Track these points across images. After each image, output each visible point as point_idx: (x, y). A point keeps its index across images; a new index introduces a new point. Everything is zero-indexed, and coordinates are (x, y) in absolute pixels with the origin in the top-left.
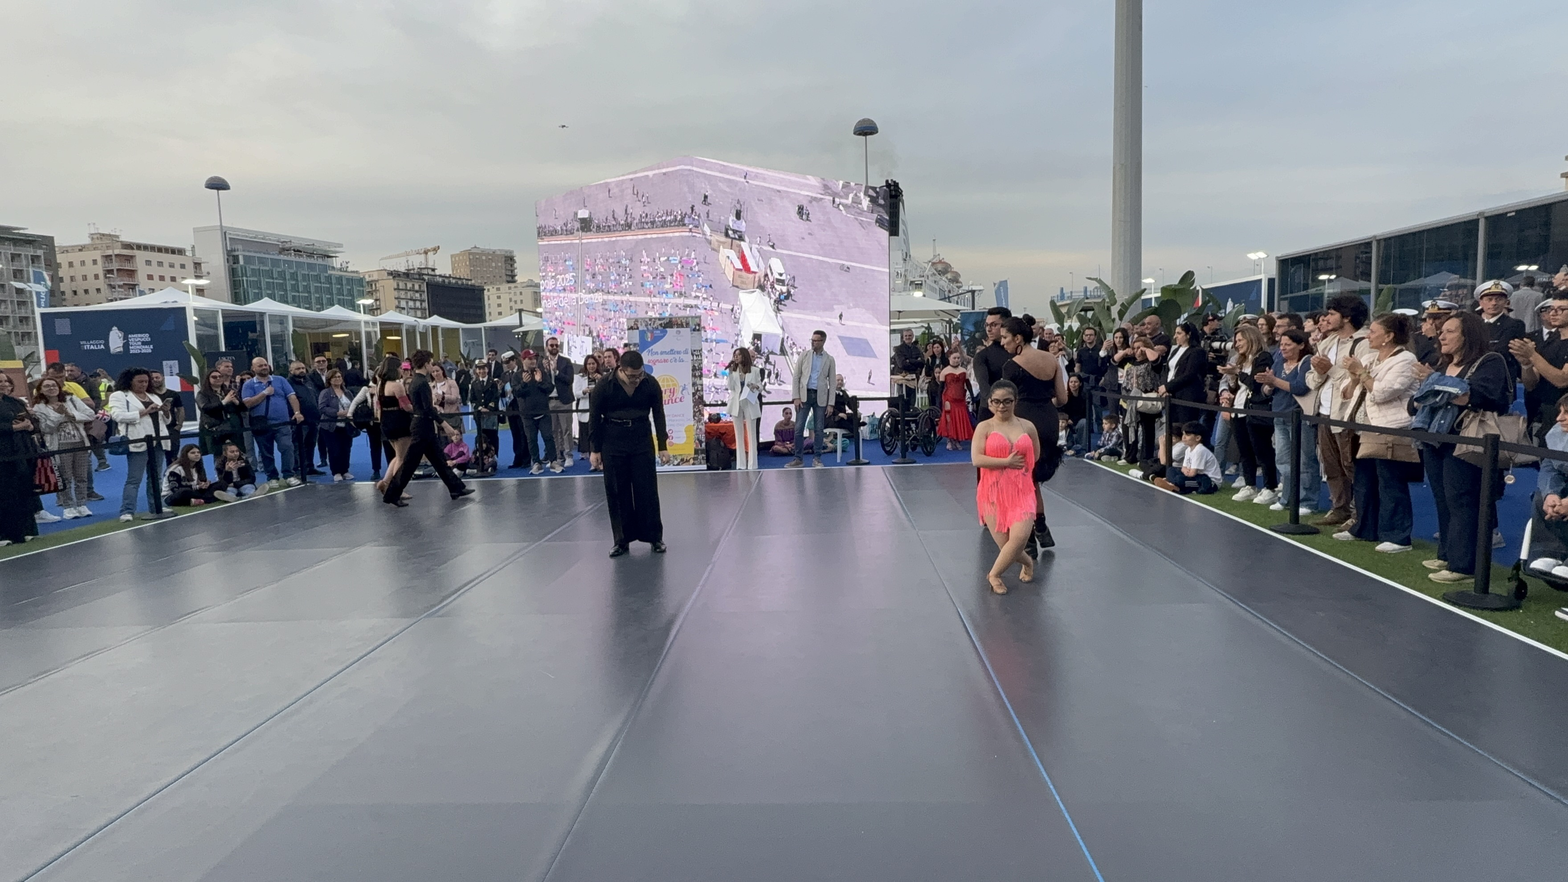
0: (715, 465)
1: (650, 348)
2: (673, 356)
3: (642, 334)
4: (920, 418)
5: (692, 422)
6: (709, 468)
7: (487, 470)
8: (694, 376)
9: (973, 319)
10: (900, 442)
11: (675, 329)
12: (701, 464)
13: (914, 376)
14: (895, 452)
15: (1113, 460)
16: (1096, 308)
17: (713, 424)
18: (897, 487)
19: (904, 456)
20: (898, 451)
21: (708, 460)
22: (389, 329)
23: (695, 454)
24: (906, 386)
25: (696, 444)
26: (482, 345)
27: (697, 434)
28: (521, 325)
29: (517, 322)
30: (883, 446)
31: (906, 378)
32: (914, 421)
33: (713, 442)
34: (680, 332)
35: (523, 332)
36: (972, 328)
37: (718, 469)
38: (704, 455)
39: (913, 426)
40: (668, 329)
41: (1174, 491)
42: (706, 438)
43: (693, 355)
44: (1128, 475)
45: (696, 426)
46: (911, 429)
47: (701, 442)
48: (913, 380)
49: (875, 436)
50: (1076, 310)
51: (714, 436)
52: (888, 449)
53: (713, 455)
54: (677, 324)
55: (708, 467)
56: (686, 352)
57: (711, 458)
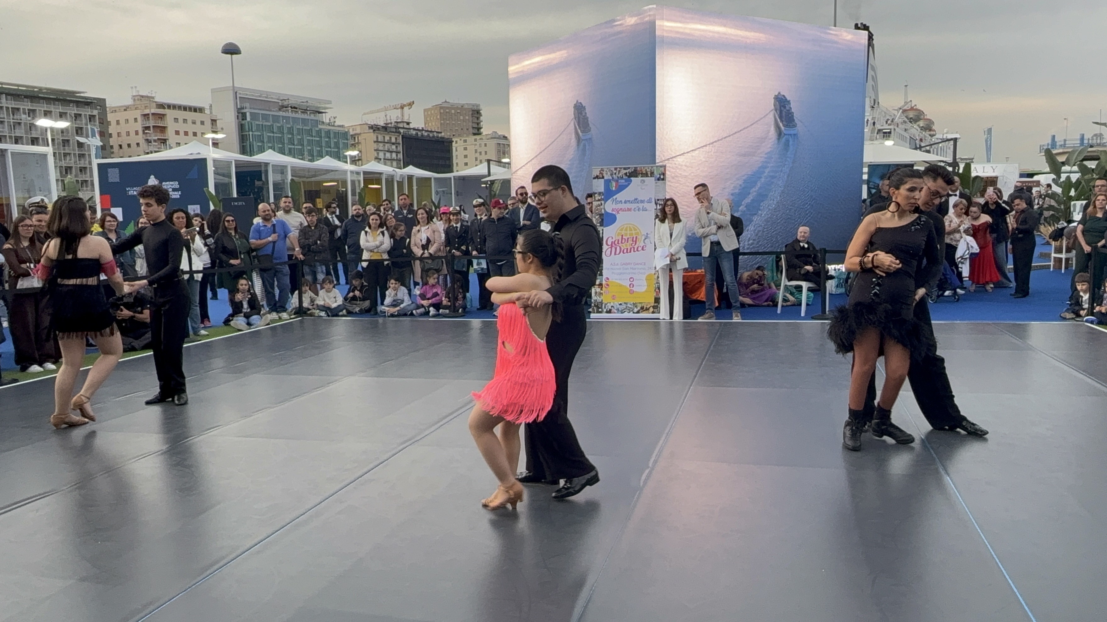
1: (614, 197)
2: (637, 205)
3: (607, 183)
11: (640, 178)
16: (1101, 157)
22: (371, 178)
23: (655, 302)
26: (451, 194)
28: (489, 175)
29: (485, 171)
34: (644, 181)
35: (491, 181)
40: (632, 178)
43: (656, 204)
49: (842, 290)
50: (1076, 158)
54: (642, 173)
56: (649, 201)
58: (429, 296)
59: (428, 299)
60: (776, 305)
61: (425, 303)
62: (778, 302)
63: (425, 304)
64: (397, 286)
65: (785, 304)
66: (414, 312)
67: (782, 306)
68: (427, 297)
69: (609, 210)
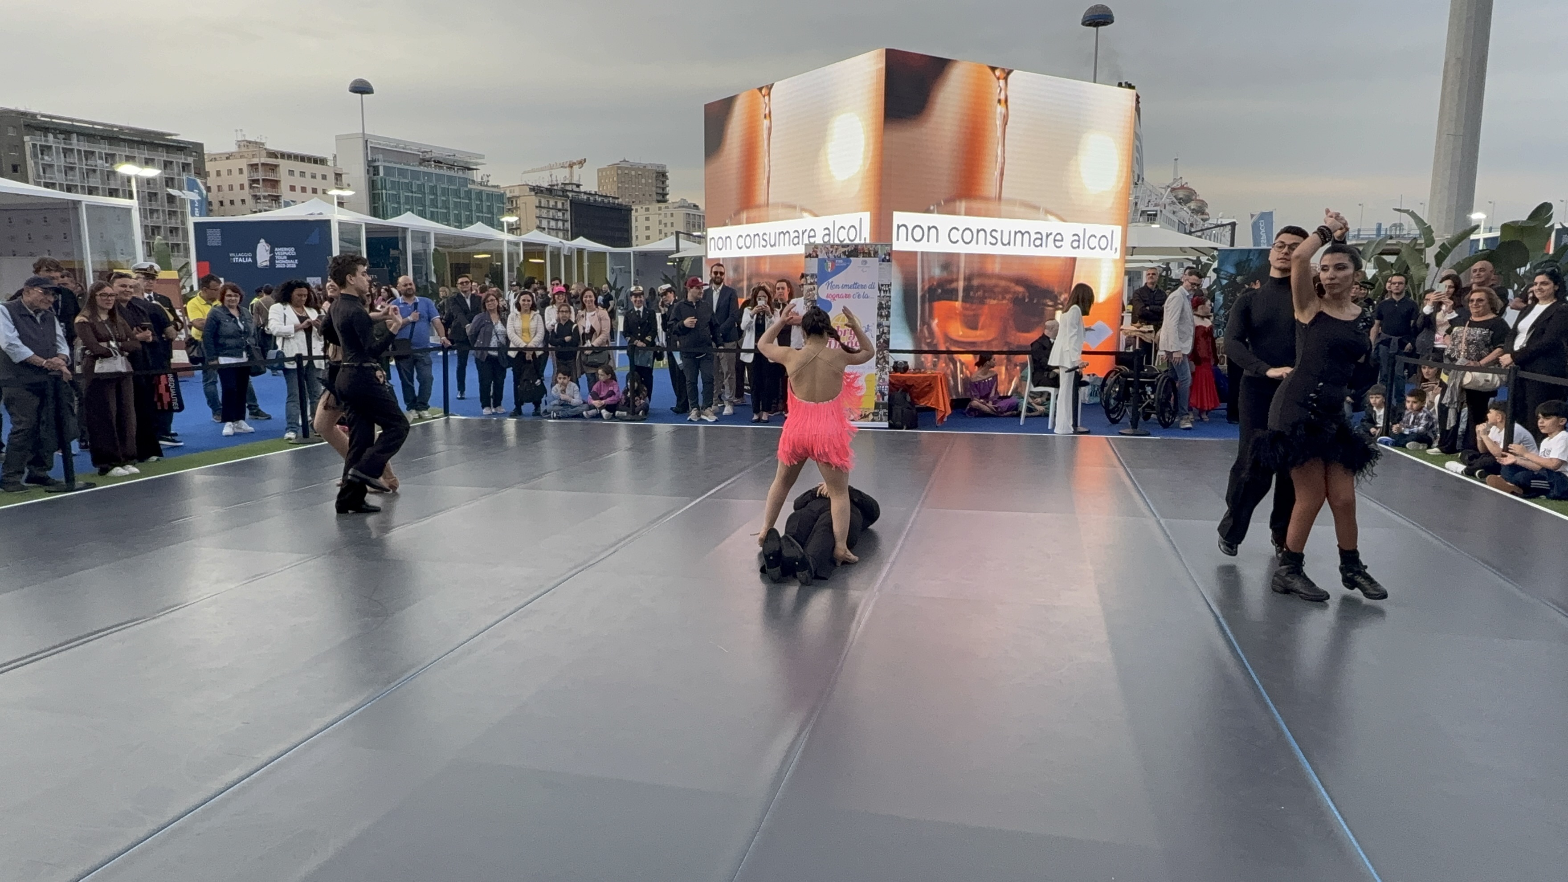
0: (899, 423)
1: (830, 281)
2: (857, 290)
3: (822, 263)
4: (1158, 380)
5: (875, 371)
6: (891, 426)
7: (638, 413)
8: (880, 315)
9: (1234, 258)
10: (1131, 408)
11: (861, 259)
12: (881, 420)
13: (1151, 328)
14: (1121, 421)
15: (1421, 447)
16: (1403, 250)
17: (899, 374)
18: (1128, 463)
19: (1135, 425)
20: (1126, 420)
21: (890, 417)
22: (533, 250)
23: (875, 409)
24: (1140, 339)
25: (878, 397)
26: (630, 272)
27: (879, 385)
28: (678, 251)
29: (673, 247)
30: (1108, 412)
31: (1141, 329)
32: (1149, 384)
33: (898, 395)
34: (866, 262)
35: (679, 258)
36: (1232, 270)
37: (902, 428)
38: (885, 411)
39: (1149, 389)
40: (852, 258)
41: (1513, 493)
42: (890, 390)
43: (880, 290)
44: (1444, 468)
45: (878, 376)
46: (1145, 393)
47: (883, 395)
48: (1150, 332)
49: (1097, 400)
50: (1373, 251)
51: (898, 390)
52: (1113, 416)
53: (897, 410)
54: (864, 253)
55: (890, 424)
56: (872, 287)
57: (894, 415)
58: (603, 394)
59: (602, 399)
60: (1019, 415)
61: (596, 403)
62: (1021, 412)
63: (596, 405)
64: (565, 381)
65: (1029, 414)
66: (584, 413)
67: (1026, 417)
68: (601, 396)
69: (823, 297)
